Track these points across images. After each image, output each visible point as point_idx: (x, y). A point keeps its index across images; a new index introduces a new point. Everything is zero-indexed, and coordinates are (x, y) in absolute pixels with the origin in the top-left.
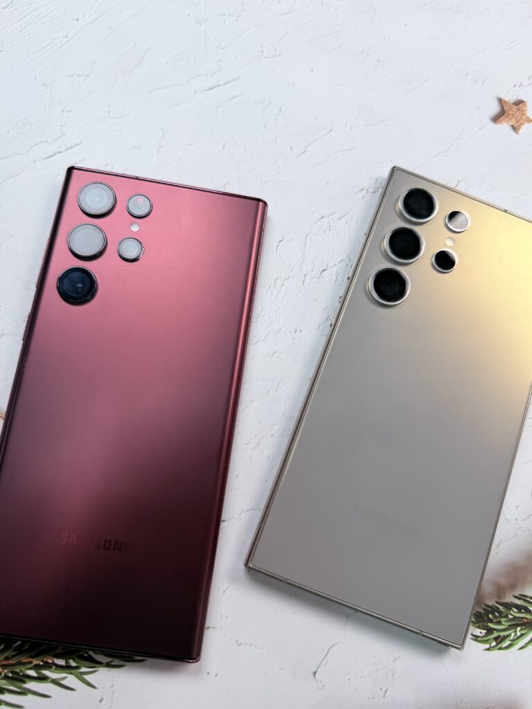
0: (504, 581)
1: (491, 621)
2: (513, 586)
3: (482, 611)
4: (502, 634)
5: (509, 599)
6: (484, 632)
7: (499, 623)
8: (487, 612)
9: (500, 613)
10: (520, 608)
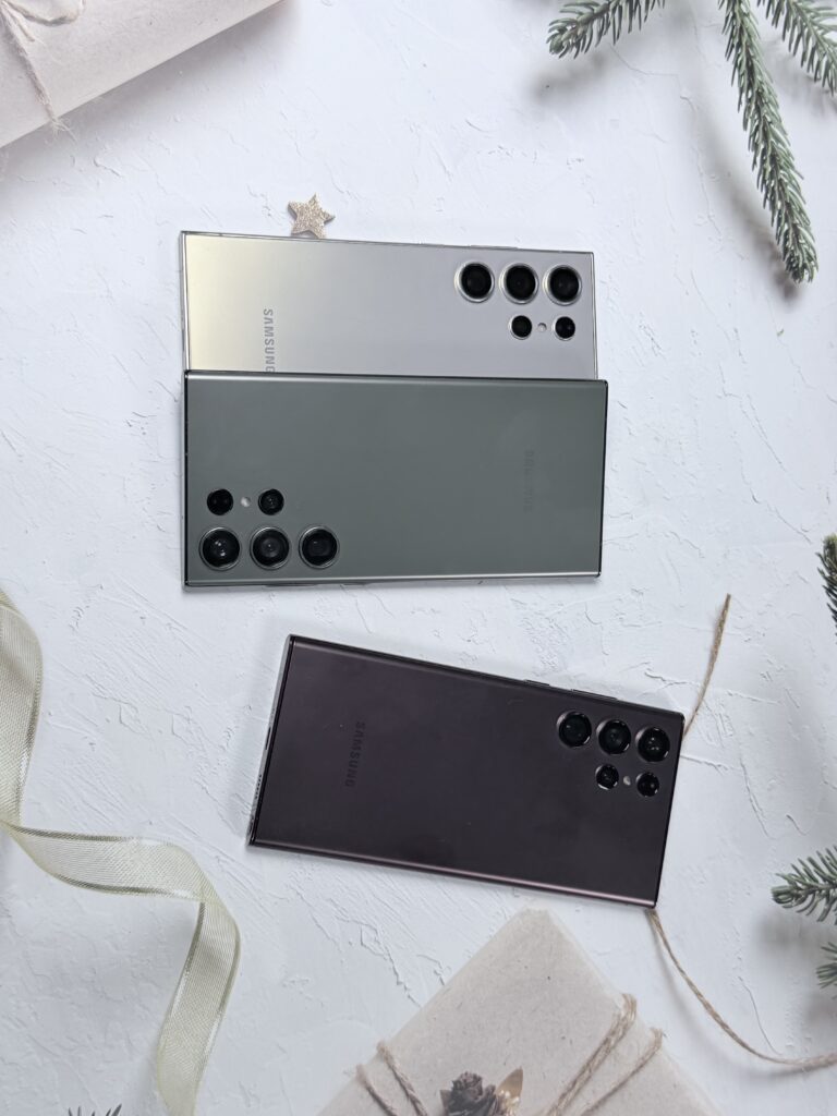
0: (768, 253)
1: (798, 265)
2: (771, 245)
3: (791, 273)
4: (805, 256)
5: (780, 248)
6: (806, 271)
7: (798, 258)
8: (792, 268)
9: (791, 257)
10: (786, 240)
